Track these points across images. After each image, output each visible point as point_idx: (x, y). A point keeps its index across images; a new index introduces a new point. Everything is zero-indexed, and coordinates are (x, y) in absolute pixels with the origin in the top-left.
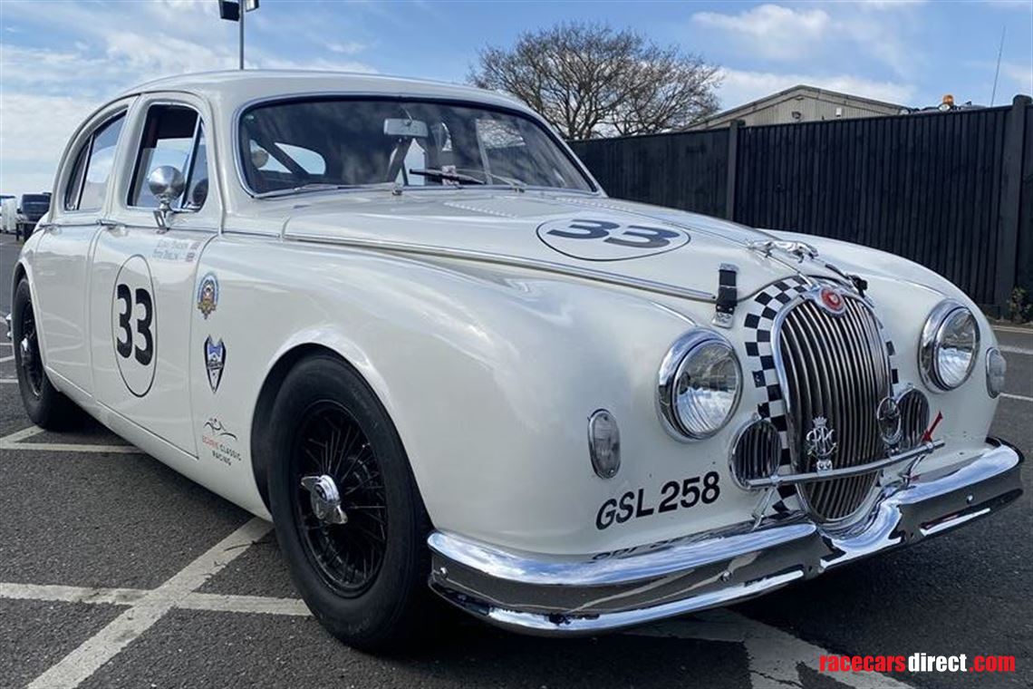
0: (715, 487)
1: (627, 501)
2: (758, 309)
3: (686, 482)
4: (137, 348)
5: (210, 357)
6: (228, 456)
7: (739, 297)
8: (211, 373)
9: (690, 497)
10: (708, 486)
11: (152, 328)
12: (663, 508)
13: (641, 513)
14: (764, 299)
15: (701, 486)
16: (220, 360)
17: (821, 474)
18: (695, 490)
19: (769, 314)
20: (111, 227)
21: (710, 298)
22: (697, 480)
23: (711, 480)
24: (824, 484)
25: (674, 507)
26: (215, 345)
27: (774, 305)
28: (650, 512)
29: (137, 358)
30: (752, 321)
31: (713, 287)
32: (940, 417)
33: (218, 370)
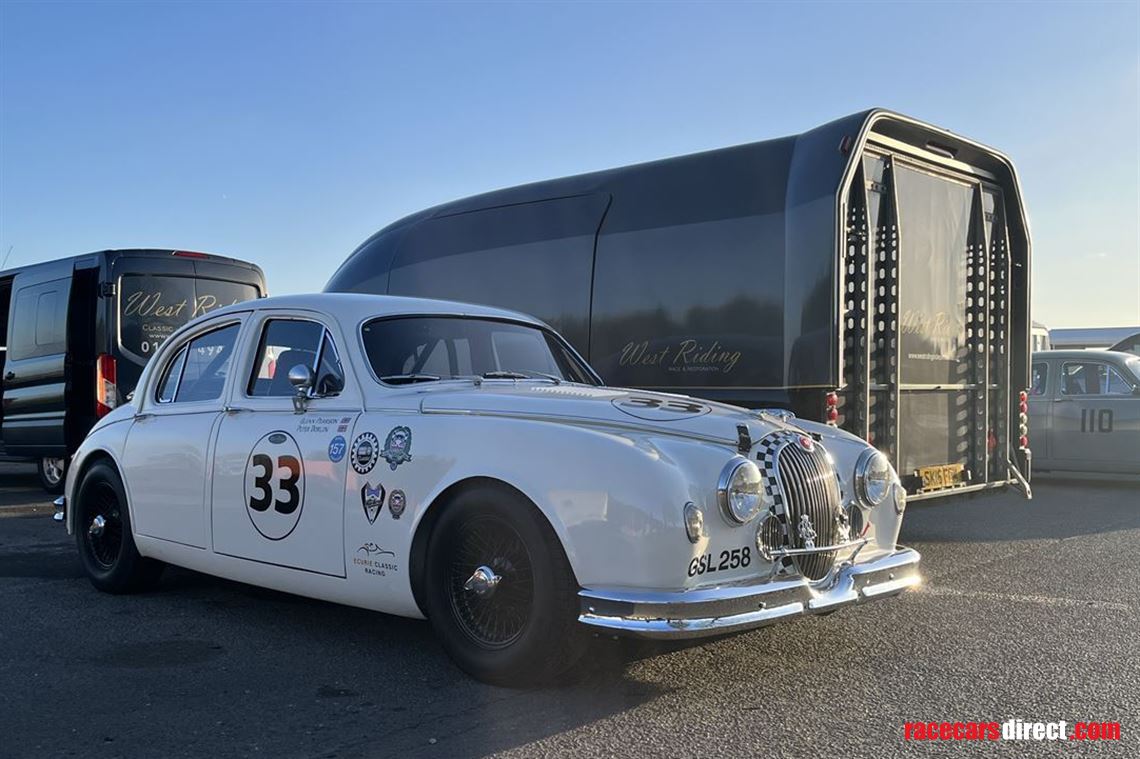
0: (747, 556)
1: (703, 561)
2: (764, 449)
3: (733, 552)
4: (277, 501)
5: (367, 498)
6: (381, 570)
7: (752, 442)
8: (368, 510)
9: (735, 562)
10: (745, 556)
11: (299, 484)
12: (721, 568)
13: (710, 570)
14: (766, 443)
15: (740, 555)
16: (379, 499)
17: (808, 549)
18: (737, 557)
19: (770, 452)
20: (236, 411)
21: (734, 442)
22: (738, 551)
23: (746, 552)
24: (807, 558)
25: (726, 567)
26: (374, 488)
27: (772, 446)
28: (714, 569)
29: (276, 509)
30: (761, 456)
31: (735, 436)
32: (868, 526)
33: (377, 507)
